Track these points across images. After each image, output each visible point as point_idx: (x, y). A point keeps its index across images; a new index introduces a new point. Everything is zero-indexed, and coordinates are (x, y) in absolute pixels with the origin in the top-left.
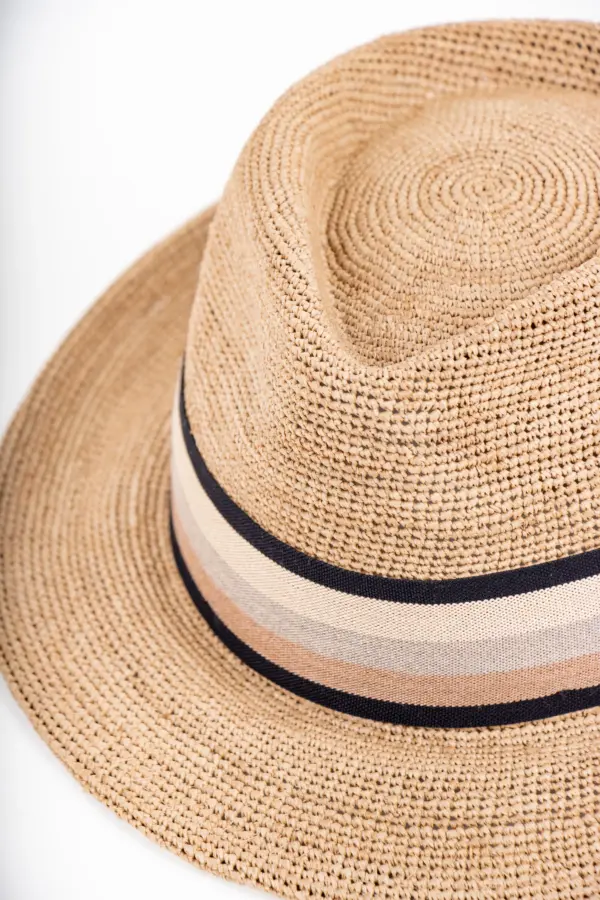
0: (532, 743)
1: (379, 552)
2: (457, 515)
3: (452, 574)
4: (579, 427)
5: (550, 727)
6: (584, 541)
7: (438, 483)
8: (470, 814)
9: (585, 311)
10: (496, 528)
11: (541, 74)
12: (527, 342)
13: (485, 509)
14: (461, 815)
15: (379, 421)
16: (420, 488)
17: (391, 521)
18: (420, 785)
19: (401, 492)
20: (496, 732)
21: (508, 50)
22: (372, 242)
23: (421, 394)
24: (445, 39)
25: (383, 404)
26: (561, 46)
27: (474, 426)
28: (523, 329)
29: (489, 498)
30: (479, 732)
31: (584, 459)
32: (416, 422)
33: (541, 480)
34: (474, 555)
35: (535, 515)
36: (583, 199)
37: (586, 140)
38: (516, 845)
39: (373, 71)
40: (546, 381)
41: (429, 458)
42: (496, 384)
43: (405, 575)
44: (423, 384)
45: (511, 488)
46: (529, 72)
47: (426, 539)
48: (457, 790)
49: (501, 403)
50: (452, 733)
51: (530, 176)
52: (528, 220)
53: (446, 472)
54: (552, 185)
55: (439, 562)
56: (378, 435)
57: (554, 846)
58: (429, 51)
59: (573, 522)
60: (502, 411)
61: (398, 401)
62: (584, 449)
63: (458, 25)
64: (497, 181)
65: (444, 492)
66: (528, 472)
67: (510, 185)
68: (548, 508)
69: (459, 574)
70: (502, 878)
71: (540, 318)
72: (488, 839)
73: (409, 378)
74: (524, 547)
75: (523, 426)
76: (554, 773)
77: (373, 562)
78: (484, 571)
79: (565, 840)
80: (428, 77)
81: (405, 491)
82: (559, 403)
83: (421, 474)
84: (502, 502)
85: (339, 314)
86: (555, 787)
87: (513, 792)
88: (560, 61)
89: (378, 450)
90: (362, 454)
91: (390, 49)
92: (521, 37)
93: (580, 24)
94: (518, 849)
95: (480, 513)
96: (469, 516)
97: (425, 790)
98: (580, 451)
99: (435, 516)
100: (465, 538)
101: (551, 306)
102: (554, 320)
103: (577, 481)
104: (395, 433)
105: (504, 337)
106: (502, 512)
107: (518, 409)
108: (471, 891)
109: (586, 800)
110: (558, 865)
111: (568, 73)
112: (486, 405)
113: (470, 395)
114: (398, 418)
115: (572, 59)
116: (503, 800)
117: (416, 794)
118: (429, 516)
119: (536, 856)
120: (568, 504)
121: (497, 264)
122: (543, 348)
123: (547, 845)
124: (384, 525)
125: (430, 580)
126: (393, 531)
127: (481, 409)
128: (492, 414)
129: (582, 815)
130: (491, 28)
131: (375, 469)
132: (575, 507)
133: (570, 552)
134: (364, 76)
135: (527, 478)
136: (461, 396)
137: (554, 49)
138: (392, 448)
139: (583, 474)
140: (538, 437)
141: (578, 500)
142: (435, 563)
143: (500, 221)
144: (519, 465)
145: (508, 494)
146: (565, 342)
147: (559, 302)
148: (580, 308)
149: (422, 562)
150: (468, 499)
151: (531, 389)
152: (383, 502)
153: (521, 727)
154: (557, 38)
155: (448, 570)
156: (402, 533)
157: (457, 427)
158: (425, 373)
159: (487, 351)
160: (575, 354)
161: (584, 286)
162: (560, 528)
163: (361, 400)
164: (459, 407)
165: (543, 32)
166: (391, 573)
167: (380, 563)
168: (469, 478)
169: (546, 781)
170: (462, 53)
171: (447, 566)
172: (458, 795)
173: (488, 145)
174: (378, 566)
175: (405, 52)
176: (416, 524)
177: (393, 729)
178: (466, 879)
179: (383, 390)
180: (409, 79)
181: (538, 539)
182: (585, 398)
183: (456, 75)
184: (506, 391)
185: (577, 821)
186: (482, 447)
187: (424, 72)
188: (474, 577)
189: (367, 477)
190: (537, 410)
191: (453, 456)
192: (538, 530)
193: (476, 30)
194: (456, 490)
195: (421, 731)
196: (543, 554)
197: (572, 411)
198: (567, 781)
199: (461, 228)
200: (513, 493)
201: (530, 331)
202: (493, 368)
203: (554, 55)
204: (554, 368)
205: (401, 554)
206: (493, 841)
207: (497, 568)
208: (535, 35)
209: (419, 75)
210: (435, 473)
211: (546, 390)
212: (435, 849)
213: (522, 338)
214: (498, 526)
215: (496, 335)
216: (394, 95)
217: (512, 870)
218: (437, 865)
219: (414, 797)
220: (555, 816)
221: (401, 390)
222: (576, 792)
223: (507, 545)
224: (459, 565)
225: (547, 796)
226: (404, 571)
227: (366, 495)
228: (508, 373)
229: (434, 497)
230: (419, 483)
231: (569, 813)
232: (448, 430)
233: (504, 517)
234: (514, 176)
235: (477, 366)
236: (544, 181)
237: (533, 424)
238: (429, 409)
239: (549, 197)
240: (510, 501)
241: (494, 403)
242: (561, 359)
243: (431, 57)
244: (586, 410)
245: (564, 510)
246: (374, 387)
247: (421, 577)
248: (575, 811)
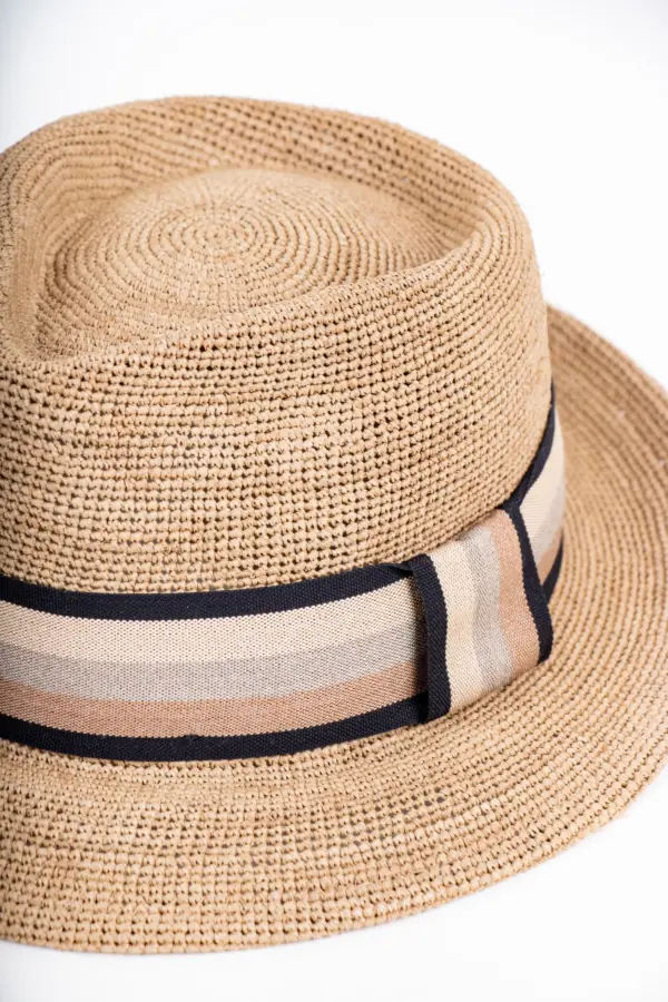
0: (151, 783)
1: (18, 553)
2: (97, 525)
3: (88, 586)
4: (241, 464)
5: (174, 772)
6: (227, 579)
7: (81, 487)
8: (65, 836)
9: (260, 347)
10: (136, 547)
11: (330, 163)
12: (193, 363)
13: (127, 525)
14: (57, 835)
15: (29, 413)
16: (62, 490)
17: (32, 521)
18: (24, 801)
19: (44, 491)
20: (120, 768)
21: (300, 133)
22: (92, 265)
23: (73, 391)
24: (239, 111)
25: (35, 395)
26: (353, 138)
27: (128, 438)
28: (191, 349)
29: (132, 514)
30: (103, 765)
31: (242, 499)
32: (65, 420)
33: (193, 509)
34: (110, 571)
35: (180, 543)
36: (310, 262)
37: (336, 214)
38: (103, 872)
39: (154, 124)
40: (211, 409)
41: (75, 459)
42: (156, 400)
43: (42, 581)
44: (77, 382)
45: (159, 510)
46: (317, 159)
47: (64, 545)
48: (60, 812)
49: (159, 420)
50: (76, 762)
51: (265, 232)
52: (248, 269)
53: (91, 477)
54: (283, 243)
55: (75, 571)
56: (27, 427)
57: (141, 880)
58: (219, 119)
59: (218, 558)
60: (161, 430)
61: (49, 394)
62: (243, 488)
63: (255, 101)
64: (230, 231)
65: (87, 498)
66: (180, 498)
67: (241, 237)
68: (194, 538)
69: (94, 588)
70: (80, 902)
71: (210, 342)
72: (76, 862)
73: (65, 374)
74: (164, 572)
75: (181, 450)
76: (161, 811)
77: (11, 562)
78: (120, 590)
79: (154, 876)
80: (214, 144)
81: (49, 491)
82: (224, 436)
83: (65, 475)
84: (147, 522)
85: (36, 323)
86: (158, 824)
87: (114, 822)
88: (350, 153)
89: (26, 444)
90: (11, 445)
91: (178, 108)
92: (315, 123)
93: (376, 121)
94: (103, 877)
95: (121, 528)
96: (109, 528)
97: (28, 807)
98: (238, 489)
99: (75, 521)
100: (103, 551)
101: (225, 334)
102: (226, 347)
103: (230, 518)
104: (42, 427)
105: (169, 353)
106: (145, 532)
107: (178, 432)
108: (46, 909)
109: (184, 842)
110: (140, 899)
111: (355, 166)
112: (143, 419)
113: (127, 404)
114: (46, 411)
115: (361, 153)
116: (101, 828)
117: (18, 809)
118: (68, 521)
119: (121, 887)
120: (217, 540)
121: (203, 302)
122: (211, 374)
123: (134, 878)
124: (24, 524)
125: (64, 590)
126: (33, 531)
127: (137, 422)
128: (149, 430)
129: (177, 855)
130: (287, 110)
131: (22, 463)
132: (224, 543)
133: (211, 587)
134: (143, 125)
135: (177, 504)
136: (116, 404)
137: (345, 140)
138: (38, 443)
139: (237, 512)
140: (197, 466)
141: (227, 536)
142: (71, 572)
143: (220, 265)
144: (171, 489)
145: (154, 515)
146: (235, 373)
147: (234, 331)
148: (255, 341)
149: (58, 569)
150: (110, 510)
151: (194, 414)
152: (26, 499)
153: (146, 767)
154: (350, 130)
155: (83, 582)
156: (42, 535)
157: (109, 435)
158: (81, 372)
159: (149, 364)
160: (245, 388)
161: (264, 321)
162: (204, 561)
163: (14, 389)
164: (113, 414)
165: (338, 121)
166: (28, 577)
167: (18, 565)
168: (114, 489)
169: (150, 817)
170: (254, 128)
171: (83, 578)
172: (59, 816)
173: (238, 199)
174: (17, 568)
175: (193, 114)
176: (55, 527)
177: (19, 750)
178: (45, 897)
179: (36, 380)
180: (192, 142)
181: (179, 567)
182: (252, 437)
183: (245, 148)
184: (166, 410)
185: (170, 860)
186: (134, 461)
187: (211, 138)
188: (108, 595)
189: (14, 471)
190: (198, 437)
191: (100, 462)
192: (180, 558)
193: (272, 108)
194: (100, 499)
195: (45, 755)
196: (183, 584)
197: (237, 448)
198: (172, 820)
199: (179, 265)
200: (161, 515)
201: (197, 353)
202: (153, 382)
203: (345, 146)
204: (221, 398)
205: (38, 558)
206: (82, 865)
207: (134, 590)
208: (330, 124)
209: (205, 140)
210: (79, 477)
211: (211, 420)
212: (22, 864)
213: (188, 358)
214: (139, 545)
215: (162, 349)
216: (174, 153)
217: (92, 895)
218: (19, 879)
219: (15, 812)
220: (150, 851)
221: (54, 383)
222: (178, 832)
223: (146, 567)
224: (95, 579)
225: (147, 831)
226: (40, 576)
227: (12, 491)
228: (169, 391)
229: (75, 502)
230: (62, 484)
231: (165, 852)
232: (99, 436)
233: (146, 538)
234: (249, 230)
235: (137, 376)
236: (276, 239)
237: (192, 451)
238: (80, 408)
239: (275, 253)
240: (155, 522)
241: (153, 419)
242: (230, 390)
243: (221, 125)
244: (251, 449)
245: (211, 544)
246: (29, 377)
247: (56, 585)
248: (171, 851)
